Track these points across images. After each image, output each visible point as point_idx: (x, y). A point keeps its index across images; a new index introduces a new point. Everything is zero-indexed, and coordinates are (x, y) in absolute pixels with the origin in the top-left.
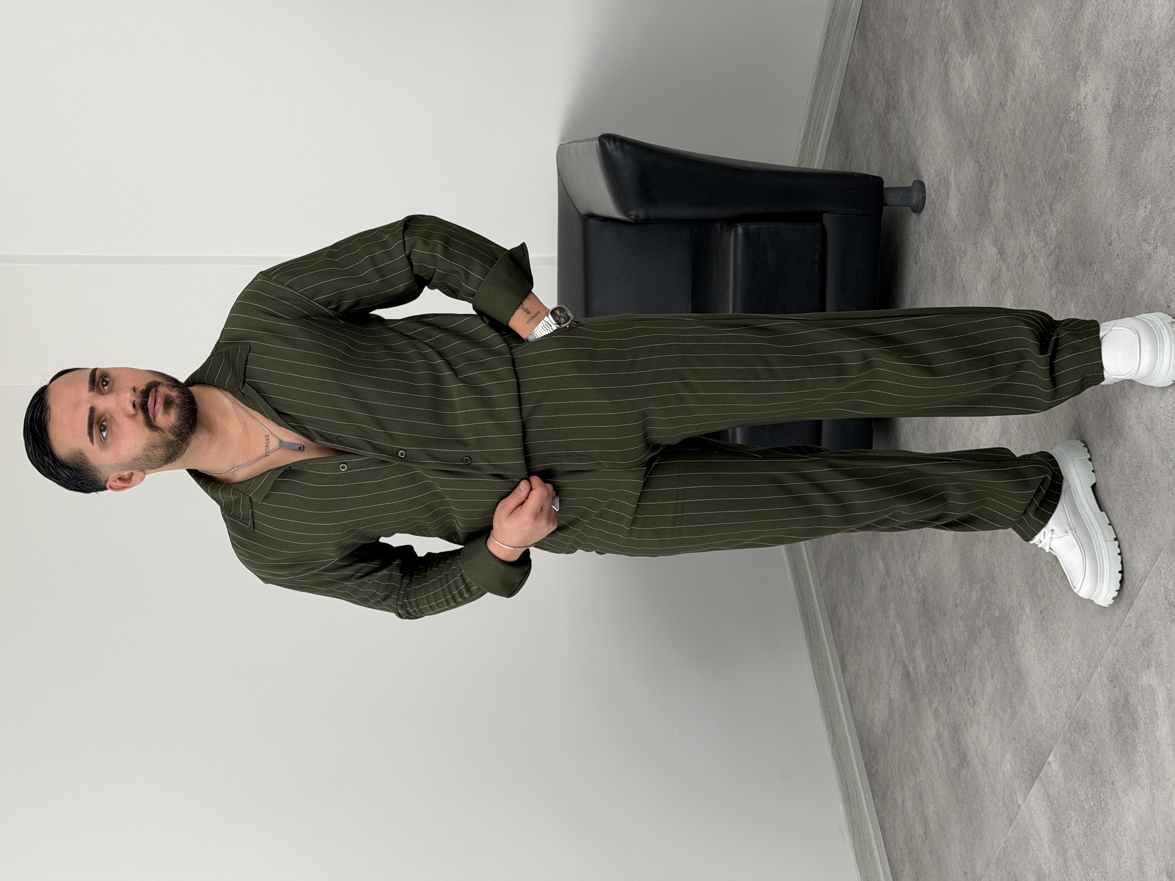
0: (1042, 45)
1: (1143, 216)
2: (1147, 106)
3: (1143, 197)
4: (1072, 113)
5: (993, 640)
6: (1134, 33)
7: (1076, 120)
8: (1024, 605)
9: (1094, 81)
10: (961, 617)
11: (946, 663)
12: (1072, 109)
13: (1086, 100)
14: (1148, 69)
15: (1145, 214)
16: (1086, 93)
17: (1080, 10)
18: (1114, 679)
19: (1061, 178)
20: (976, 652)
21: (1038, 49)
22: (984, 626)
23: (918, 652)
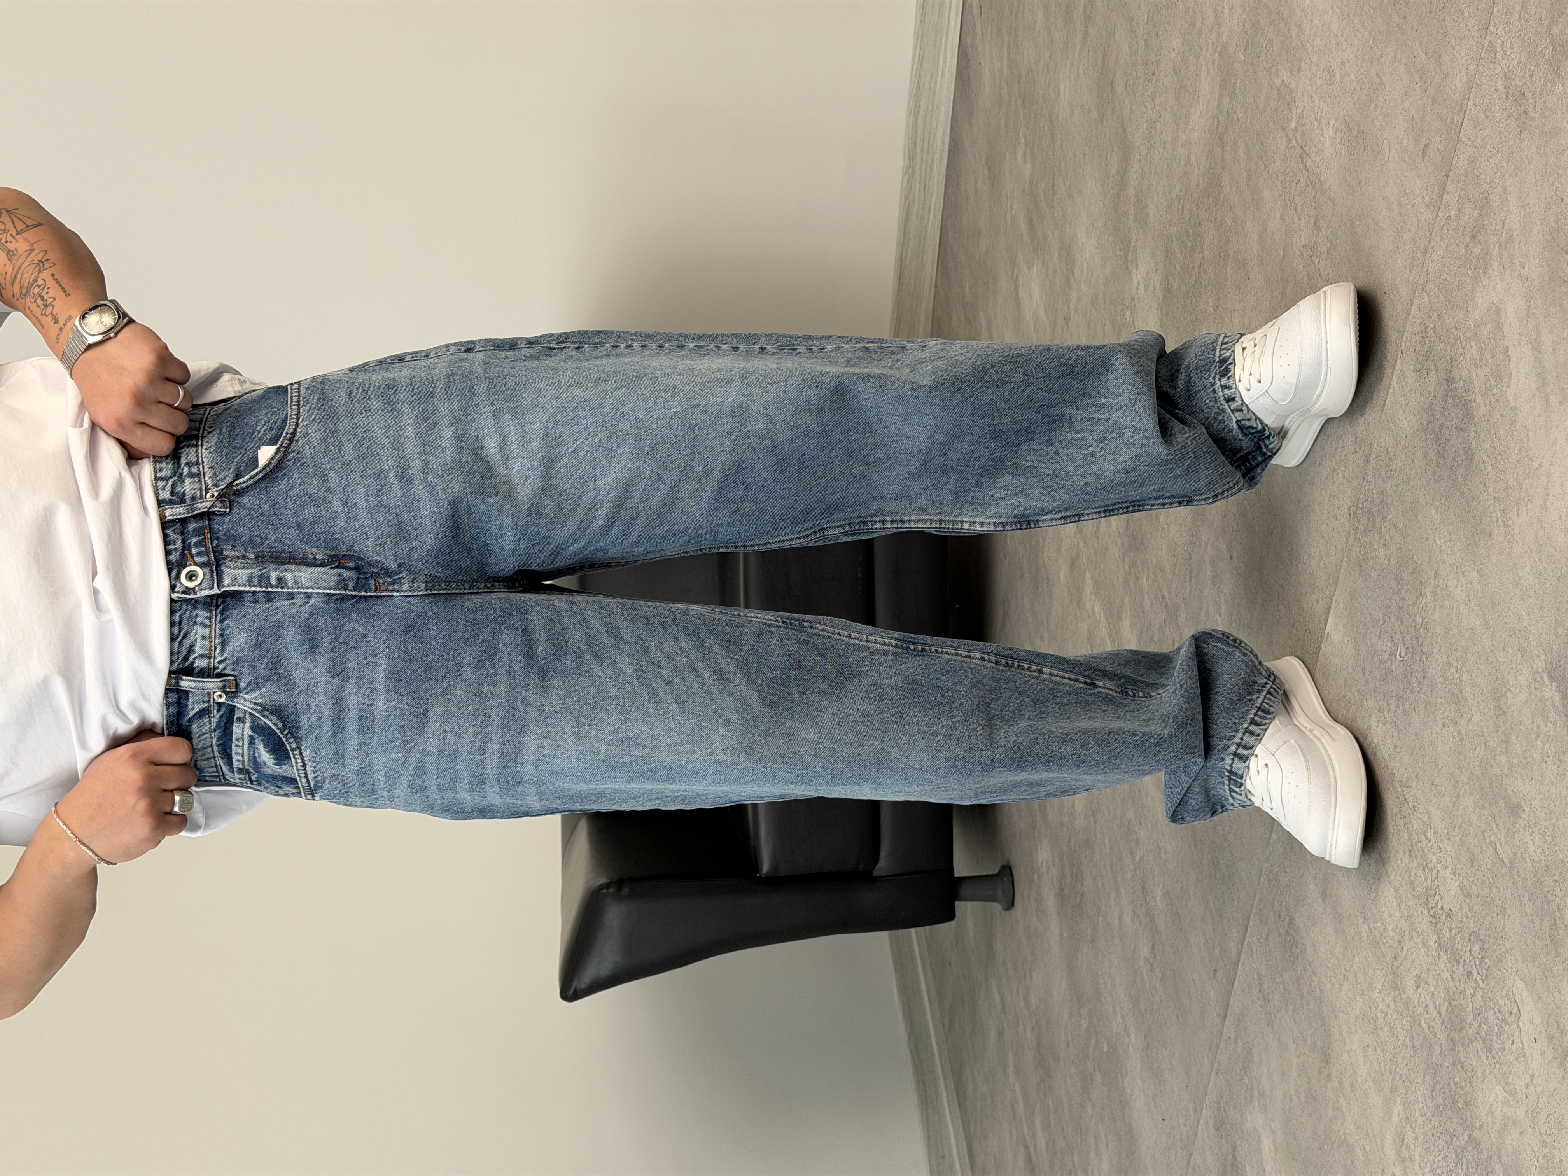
0: (1096, 229)
4: (1128, 311)
5: (1105, 1089)
6: (1176, 186)
9: (1144, 263)
12: (1127, 307)
13: (1138, 291)
16: (1137, 281)
17: (1126, 171)
18: (1221, 1125)
20: (1090, 1112)
21: (1093, 236)
23: (1038, 1124)
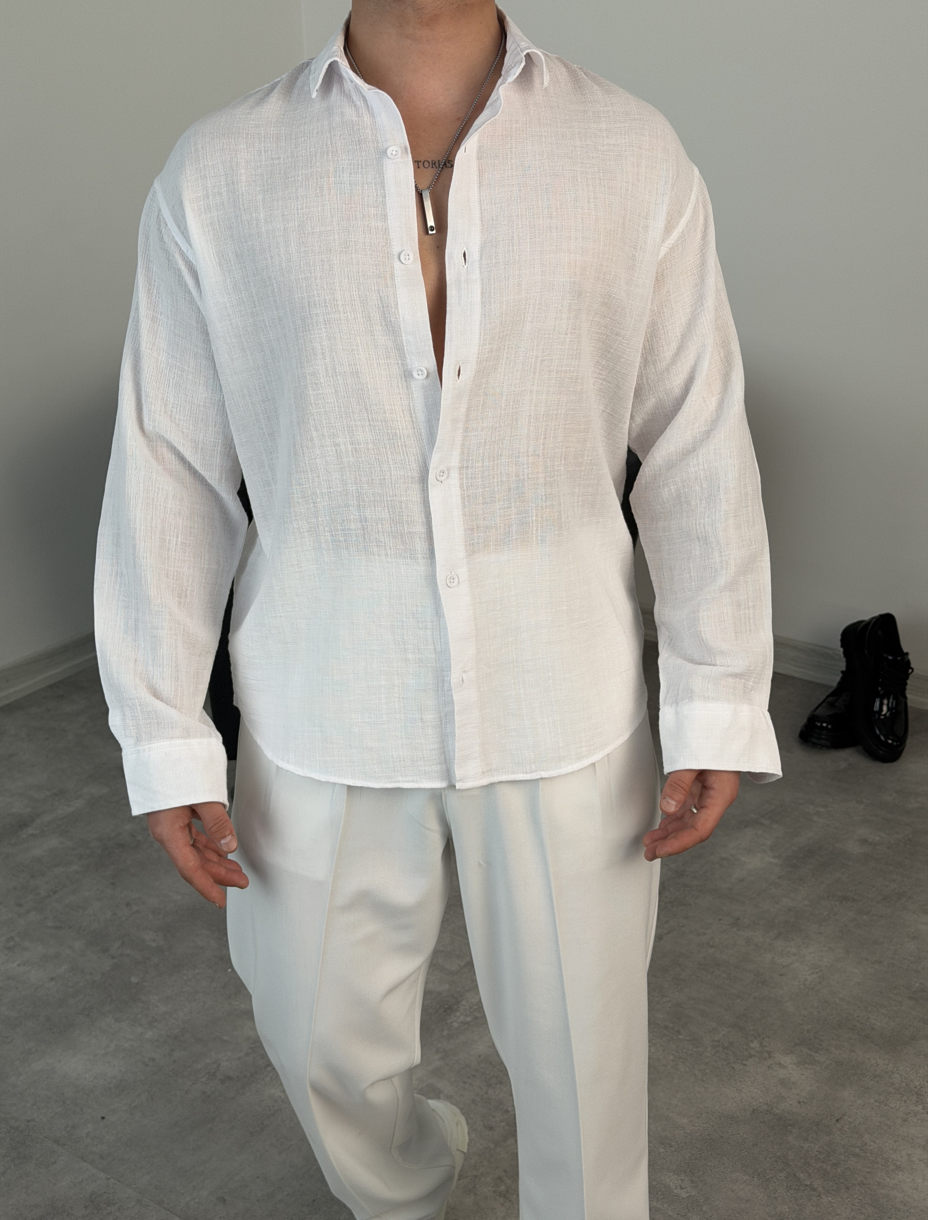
0: (820, 983)
1: (671, 1184)
2: (797, 1175)
3: (692, 1182)
4: (758, 1045)
5: (99, 976)
6: (874, 1142)
7: (752, 1053)
8: (155, 1027)
9: (803, 1077)
10: (115, 914)
11: (51, 893)
12: (761, 1043)
13: (778, 1066)
14: (839, 1170)
15: (674, 1187)
16: (786, 1065)
17: (876, 1045)
18: (95, 1204)
19: (680, 1034)
20: (77, 945)
21: (814, 976)
22: (113, 958)
23: (54, 842)
